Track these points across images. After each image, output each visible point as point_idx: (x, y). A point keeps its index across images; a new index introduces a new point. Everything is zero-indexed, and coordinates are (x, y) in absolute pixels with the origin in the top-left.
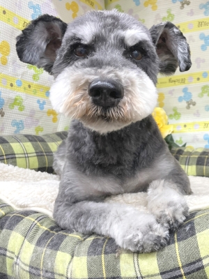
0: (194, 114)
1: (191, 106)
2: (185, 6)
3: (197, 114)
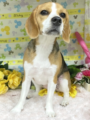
0: (13, 57)
1: (11, 53)
2: (6, 5)
3: (14, 57)
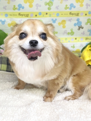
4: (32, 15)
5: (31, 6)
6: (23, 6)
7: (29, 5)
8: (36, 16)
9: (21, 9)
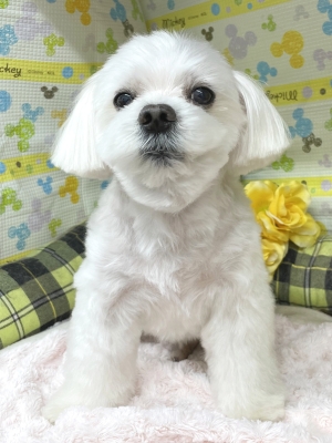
4: (308, 93)
5: (297, 62)
6: (271, 66)
7: (291, 60)
8: (323, 92)
9: (268, 76)
